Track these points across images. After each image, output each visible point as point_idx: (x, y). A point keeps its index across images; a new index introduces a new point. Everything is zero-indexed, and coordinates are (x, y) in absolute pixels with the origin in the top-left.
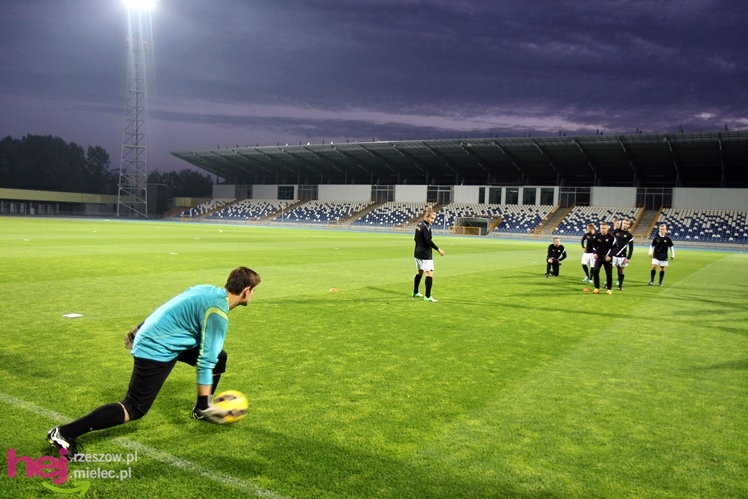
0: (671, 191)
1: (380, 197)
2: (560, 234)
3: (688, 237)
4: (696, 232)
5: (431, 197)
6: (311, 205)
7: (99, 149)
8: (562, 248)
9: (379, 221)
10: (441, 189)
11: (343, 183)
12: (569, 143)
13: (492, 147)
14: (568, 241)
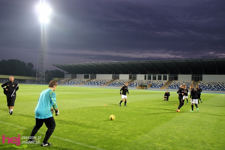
0: (202, 76)
1: (115, 78)
2: (169, 89)
3: (207, 89)
4: (210, 88)
5: (130, 78)
6: (94, 80)
7: (31, 63)
8: (169, 93)
9: (114, 85)
10: (133, 75)
11: (104, 74)
12: (171, 62)
13: (148, 63)
14: (171, 91)
